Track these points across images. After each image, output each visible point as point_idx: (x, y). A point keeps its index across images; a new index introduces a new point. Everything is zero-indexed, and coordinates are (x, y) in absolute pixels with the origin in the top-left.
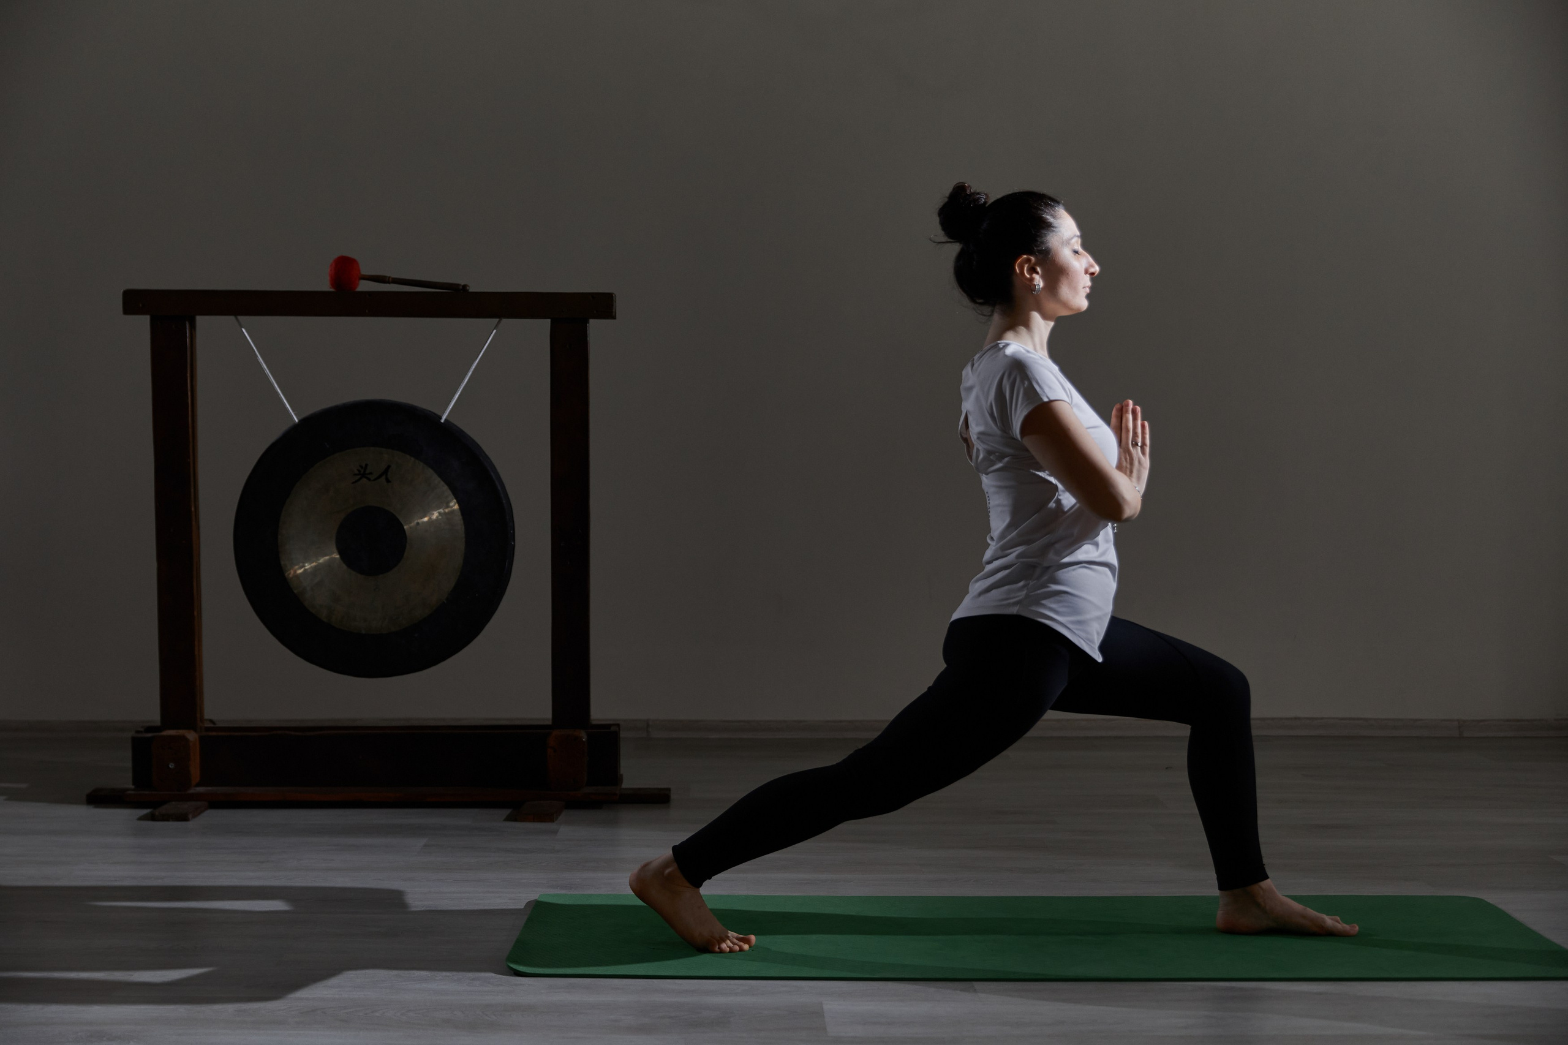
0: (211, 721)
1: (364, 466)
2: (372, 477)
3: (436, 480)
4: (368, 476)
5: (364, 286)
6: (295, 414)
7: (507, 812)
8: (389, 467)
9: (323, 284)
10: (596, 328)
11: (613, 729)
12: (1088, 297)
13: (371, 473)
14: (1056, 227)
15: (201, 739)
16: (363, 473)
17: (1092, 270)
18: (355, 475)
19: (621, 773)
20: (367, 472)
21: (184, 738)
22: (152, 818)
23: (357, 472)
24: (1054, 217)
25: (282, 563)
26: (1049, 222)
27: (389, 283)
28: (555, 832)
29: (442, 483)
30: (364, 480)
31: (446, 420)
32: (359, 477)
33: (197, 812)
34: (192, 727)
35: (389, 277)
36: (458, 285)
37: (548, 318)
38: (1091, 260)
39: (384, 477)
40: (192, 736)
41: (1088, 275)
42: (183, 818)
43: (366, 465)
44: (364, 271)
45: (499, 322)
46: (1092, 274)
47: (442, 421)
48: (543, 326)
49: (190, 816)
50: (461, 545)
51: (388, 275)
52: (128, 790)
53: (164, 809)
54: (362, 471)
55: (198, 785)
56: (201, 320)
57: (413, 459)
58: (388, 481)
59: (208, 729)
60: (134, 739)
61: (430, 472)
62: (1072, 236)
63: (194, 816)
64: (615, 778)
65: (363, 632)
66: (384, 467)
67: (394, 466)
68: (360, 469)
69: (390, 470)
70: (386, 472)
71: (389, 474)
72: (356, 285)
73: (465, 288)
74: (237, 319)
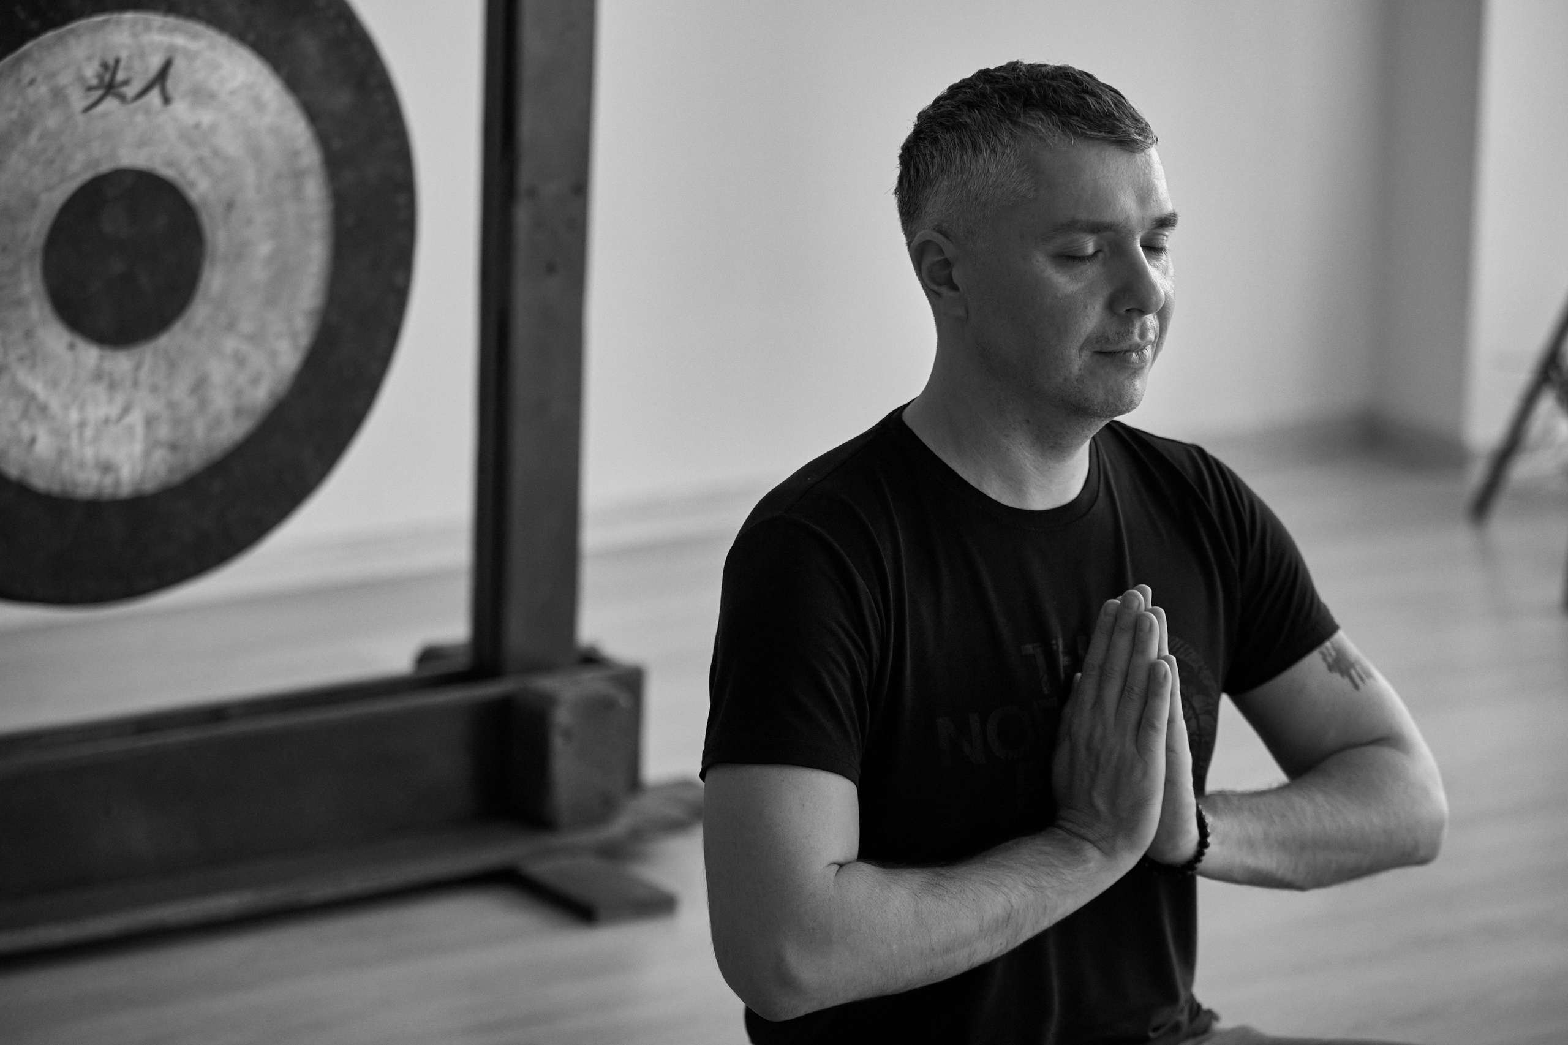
1: (111, 63)
2: (130, 91)
4: (121, 91)
8: (167, 66)
13: (126, 83)
16: (108, 83)
18: (90, 89)
20: (120, 76)
23: (94, 82)
30: (110, 104)
32: (100, 93)
39: (157, 89)
43: (117, 61)
54: (107, 77)
58: (167, 100)
65: (100, 494)
66: (155, 62)
67: (179, 64)
68: (100, 70)
69: (173, 71)
70: (162, 75)
71: (170, 84)
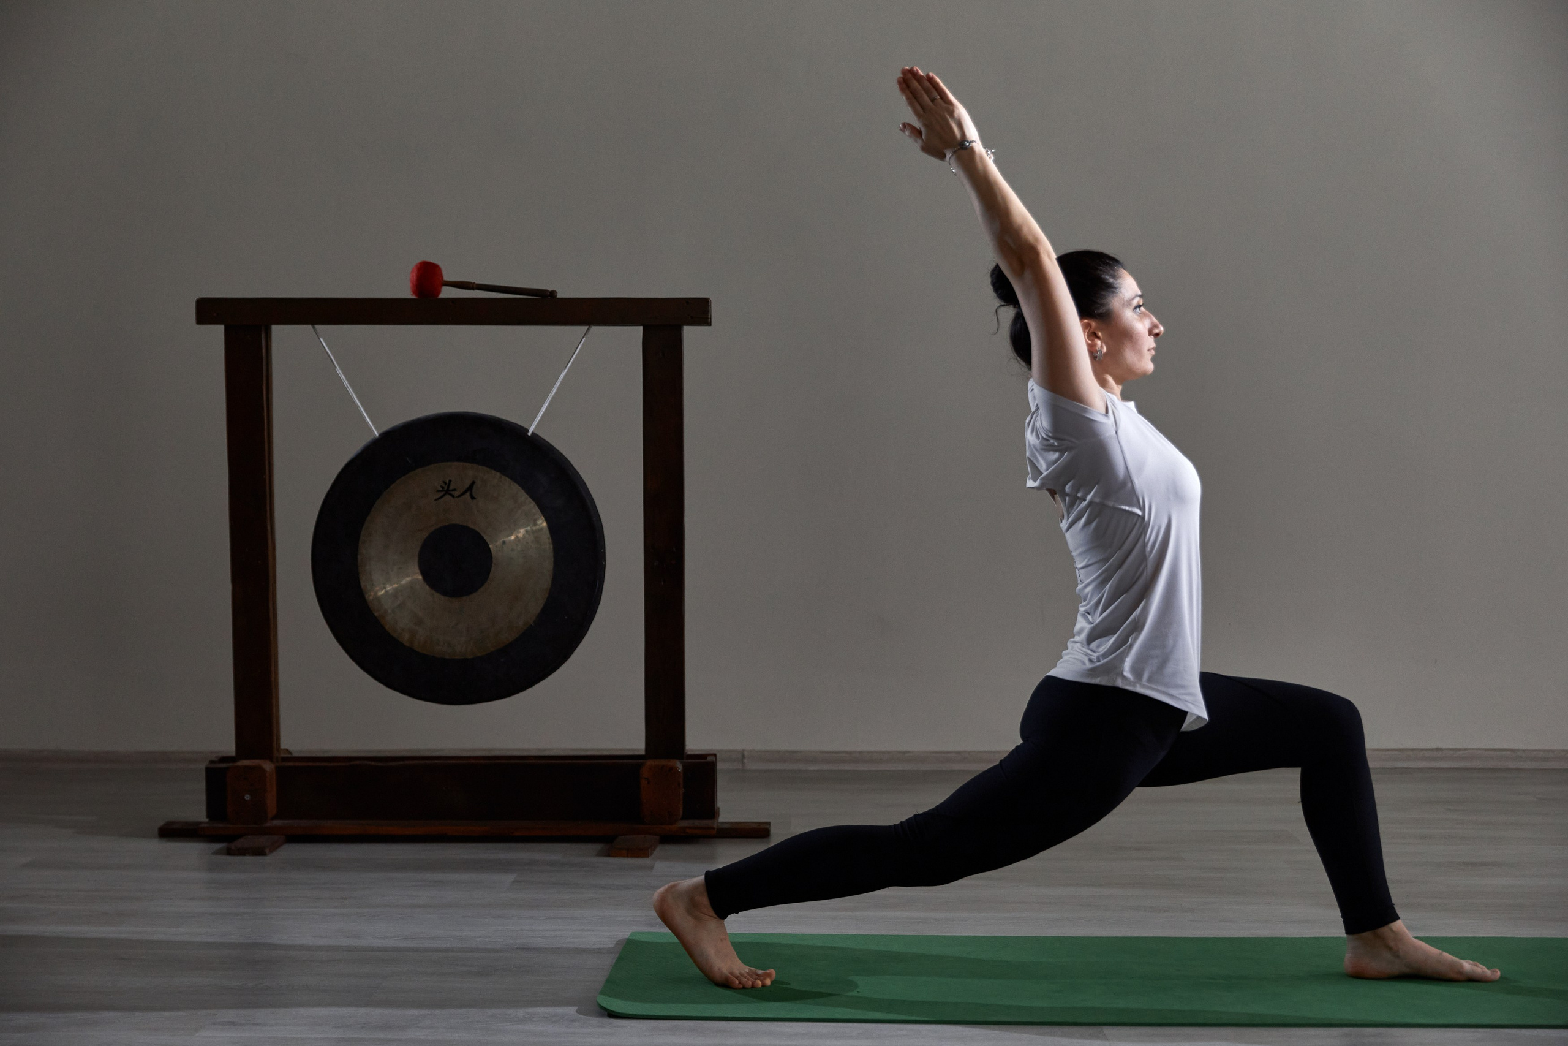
0: (288, 751)
1: (447, 481)
2: (456, 493)
3: (523, 496)
4: (453, 493)
5: (447, 293)
6: (376, 428)
7: (598, 847)
8: (473, 483)
9: (403, 289)
10: (691, 334)
11: (709, 759)
12: (1154, 359)
13: (455, 490)
14: (1116, 288)
15: (280, 771)
16: (447, 490)
17: (1156, 331)
18: (439, 491)
19: (718, 806)
20: (451, 488)
21: (260, 768)
22: (229, 852)
23: (441, 489)
24: (1114, 277)
25: (363, 584)
26: (1108, 283)
27: (473, 290)
28: (651, 868)
29: (530, 499)
30: (447, 497)
31: (533, 433)
32: (443, 493)
33: (274, 847)
34: (268, 756)
35: (474, 283)
36: (546, 291)
37: (641, 325)
38: (1155, 320)
39: (468, 494)
40: (268, 766)
41: (1152, 337)
42: (260, 852)
43: (450, 481)
44: (447, 277)
45: (588, 329)
46: (1157, 335)
47: (529, 434)
48: (635, 334)
49: (267, 851)
50: (548, 565)
51: (472, 280)
52: (201, 823)
53: (239, 843)
54: (446, 487)
55: (274, 818)
56: (276, 329)
57: (498, 474)
58: (473, 498)
59: (284, 759)
60: (208, 770)
61: (516, 488)
62: (1133, 296)
63: (271, 851)
64: (711, 811)
65: (447, 657)
66: (468, 483)
67: (478, 483)
68: (444, 485)
69: (475, 486)
70: (470, 488)
71: (474, 491)
72: (439, 292)
73: (553, 294)
74: (314, 328)
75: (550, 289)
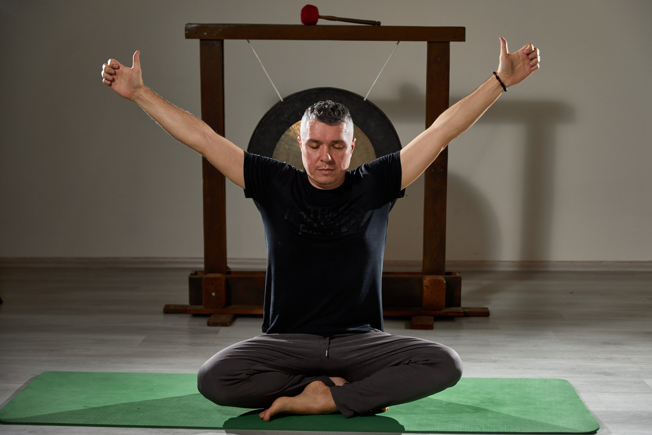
5: (321, 22)
6: (281, 95)
9: (297, 21)
10: (454, 46)
11: (458, 275)
31: (367, 100)
35: (336, 17)
36: (375, 22)
37: (426, 41)
42: (225, 324)
44: (321, 14)
45: (398, 44)
47: (365, 100)
48: (422, 46)
49: (229, 323)
51: (335, 16)
53: (214, 319)
56: (227, 42)
60: (190, 278)
63: (231, 324)
64: (458, 302)
72: (317, 21)
73: (379, 23)
74: (249, 42)
75: (377, 21)
